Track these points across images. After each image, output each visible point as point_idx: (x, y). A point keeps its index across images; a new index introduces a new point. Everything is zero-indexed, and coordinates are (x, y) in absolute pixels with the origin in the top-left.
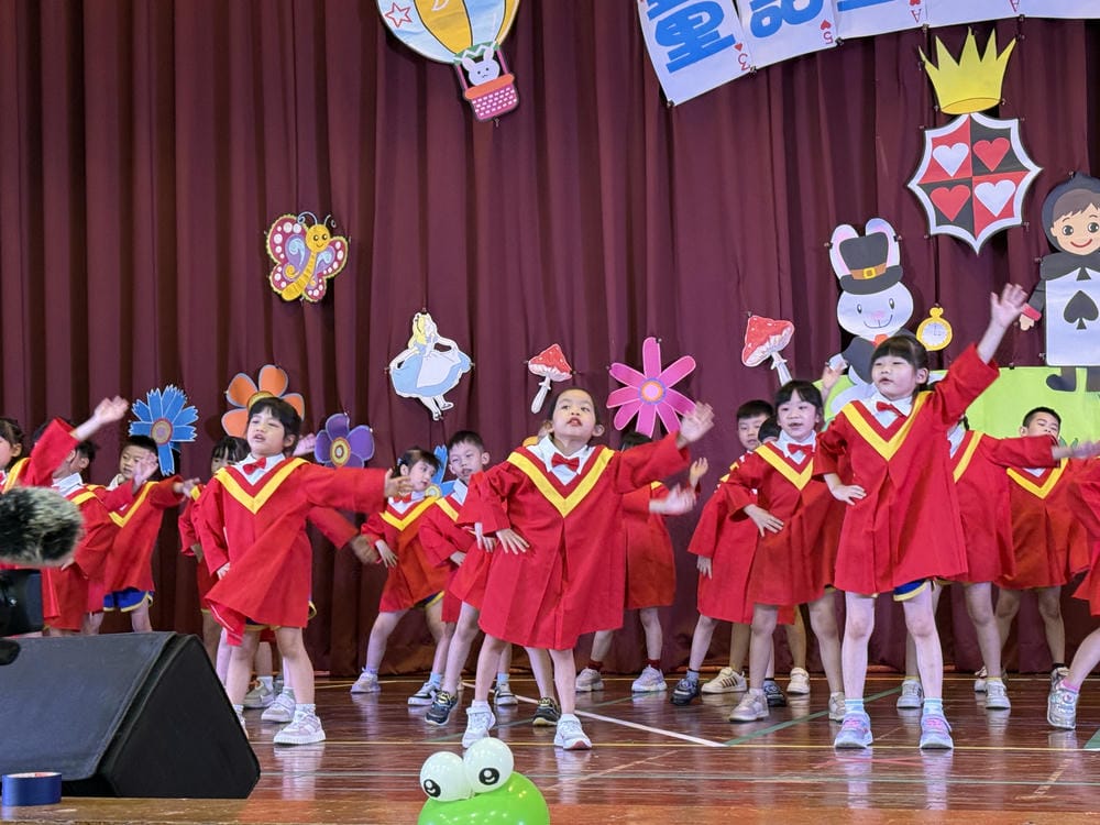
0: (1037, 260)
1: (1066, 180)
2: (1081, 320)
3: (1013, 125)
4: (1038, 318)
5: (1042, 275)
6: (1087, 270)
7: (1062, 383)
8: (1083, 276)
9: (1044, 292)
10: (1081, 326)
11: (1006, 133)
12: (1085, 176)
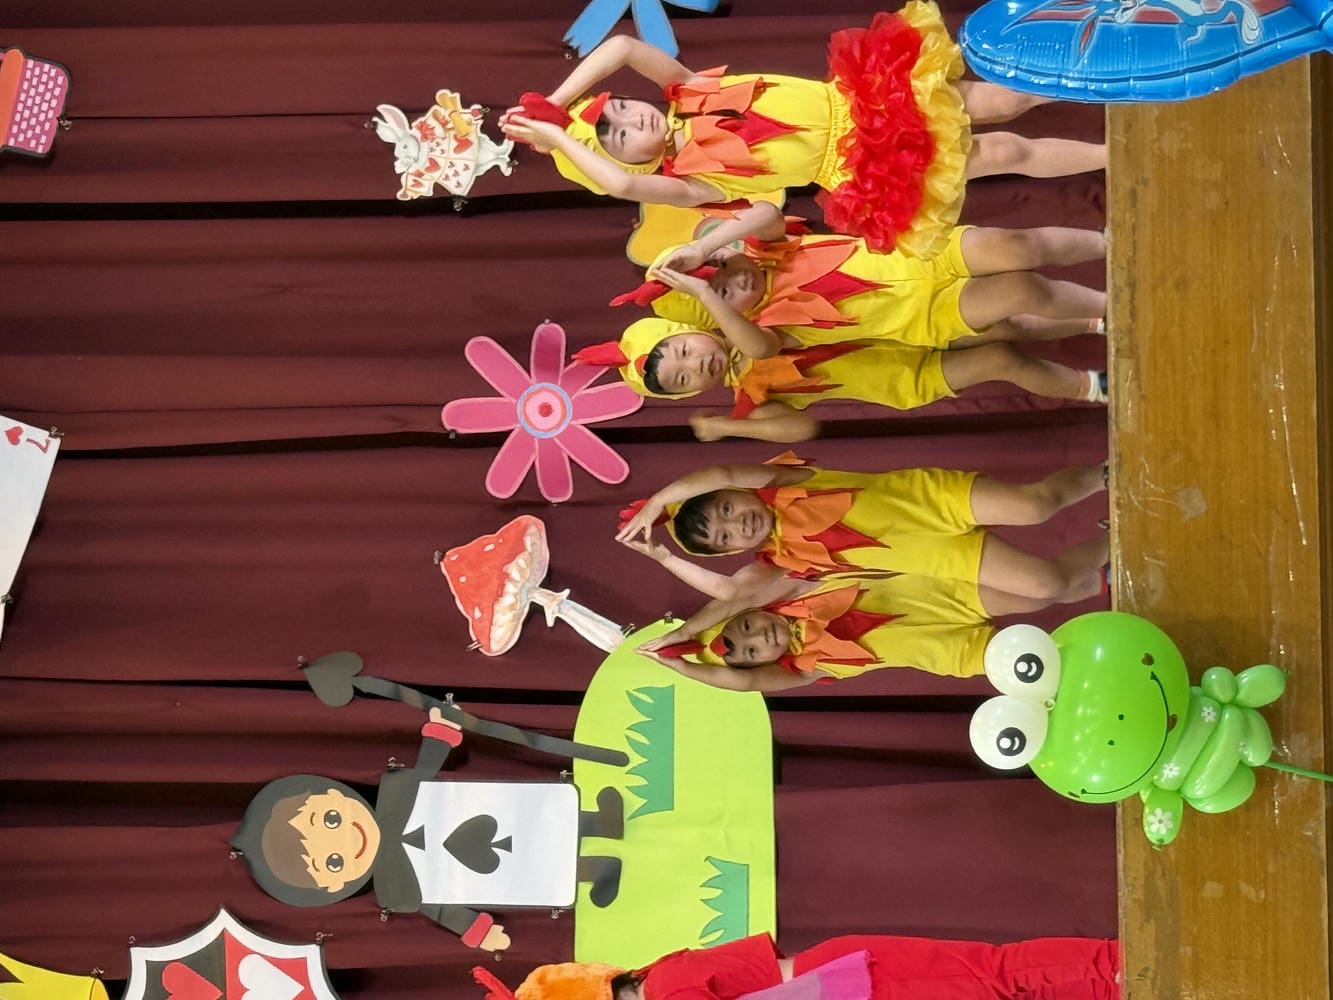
0: (384, 918)
1: (244, 863)
2: (498, 845)
3: (141, 957)
4: (492, 921)
5: (415, 910)
6: (409, 829)
7: (604, 881)
8: (418, 839)
9: (442, 907)
10: (506, 844)
11: (155, 970)
12: (238, 831)
